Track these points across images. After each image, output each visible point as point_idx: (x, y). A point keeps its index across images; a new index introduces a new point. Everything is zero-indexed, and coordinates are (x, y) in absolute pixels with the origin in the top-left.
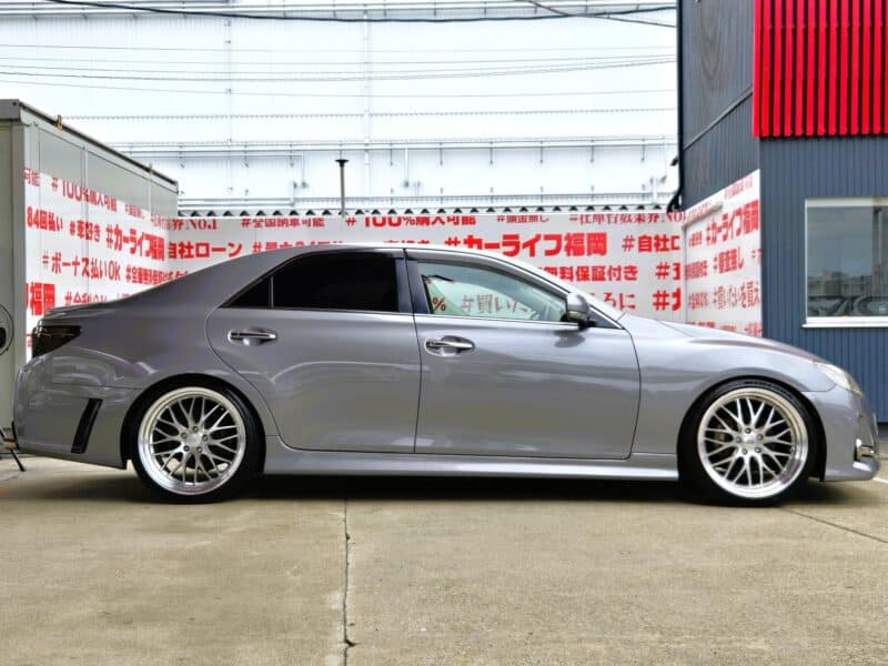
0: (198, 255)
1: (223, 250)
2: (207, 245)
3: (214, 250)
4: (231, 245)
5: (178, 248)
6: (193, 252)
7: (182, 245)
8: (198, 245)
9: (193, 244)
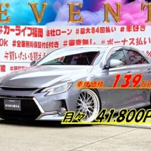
0: (57, 35)
1: (65, 32)
2: (60, 30)
3: (62, 32)
4: (68, 30)
5: (50, 32)
6: (55, 33)
7: (51, 31)
8: (57, 30)
9: (55, 30)
